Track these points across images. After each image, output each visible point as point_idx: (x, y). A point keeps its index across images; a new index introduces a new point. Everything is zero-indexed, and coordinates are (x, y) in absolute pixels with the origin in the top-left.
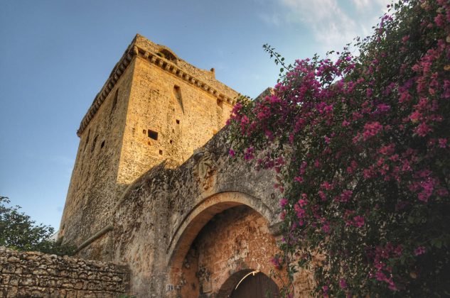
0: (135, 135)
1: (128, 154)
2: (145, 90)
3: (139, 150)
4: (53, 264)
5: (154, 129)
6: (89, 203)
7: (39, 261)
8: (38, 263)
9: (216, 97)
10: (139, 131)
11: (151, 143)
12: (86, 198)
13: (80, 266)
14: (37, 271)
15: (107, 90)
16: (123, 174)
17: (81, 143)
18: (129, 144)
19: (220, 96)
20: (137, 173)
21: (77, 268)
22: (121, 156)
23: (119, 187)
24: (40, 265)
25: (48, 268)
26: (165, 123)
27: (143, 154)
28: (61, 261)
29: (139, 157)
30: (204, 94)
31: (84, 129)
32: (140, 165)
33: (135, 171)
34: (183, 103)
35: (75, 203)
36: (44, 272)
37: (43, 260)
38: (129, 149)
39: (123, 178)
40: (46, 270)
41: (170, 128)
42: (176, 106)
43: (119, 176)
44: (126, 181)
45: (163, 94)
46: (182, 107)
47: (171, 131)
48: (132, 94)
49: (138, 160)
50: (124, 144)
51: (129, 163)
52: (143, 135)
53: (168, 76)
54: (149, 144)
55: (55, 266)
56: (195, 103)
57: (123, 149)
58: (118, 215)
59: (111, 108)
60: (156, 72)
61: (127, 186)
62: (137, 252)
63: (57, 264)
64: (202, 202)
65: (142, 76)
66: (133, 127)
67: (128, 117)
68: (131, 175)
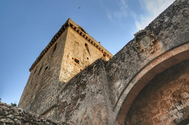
0: (68, 59)
1: (65, 67)
2: (72, 41)
3: (70, 66)
4: (20, 115)
5: (77, 59)
6: (36, 98)
7: (8, 111)
8: (7, 113)
9: (103, 53)
10: (70, 57)
11: (76, 65)
12: (34, 97)
13: (42, 121)
14: (5, 119)
15: (50, 45)
16: (62, 76)
17: (31, 74)
18: (65, 62)
19: (104, 53)
20: (70, 78)
21: (39, 122)
22: (62, 67)
23: (60, 83)
24: (9, 114)
25: (15, 118)
26: (82, 57)
27: (73, 69)
28: (26, 114)
29: (71, 70)
30: (98, 50)
31: (34, 67)
32: (71, 74)
33: (69, 76)
34: (90, 51)
35: (25, 102)
36: (11, 121)
37: (11, 111)
38: (65, 64)
39: (62, 78)
40: (13, 120)
41: (85, 60)
42: (86, 52)
43: (60, 77)
44: (64, 80)
45: (81, 45)
46: (89, 53)
47: (85, 62)
48: (67, 41)
49: (70, 71)
50: (63, 61)
51: (66, 72)
52: (72, 60)
53: (82, 38)
54: (75, 65)
55: (21, 117)
56: (95, 53)
57: (62, 64)
58: (61, 97)
59: (52, 52)
60: (77, 35)
61: (64, 83)
62: (85, 114)
63: (23, 116)
64: (148, 64)
65: (71, 35)
66: (67, 55)
67: (65, 50)
68: (67, 78)
